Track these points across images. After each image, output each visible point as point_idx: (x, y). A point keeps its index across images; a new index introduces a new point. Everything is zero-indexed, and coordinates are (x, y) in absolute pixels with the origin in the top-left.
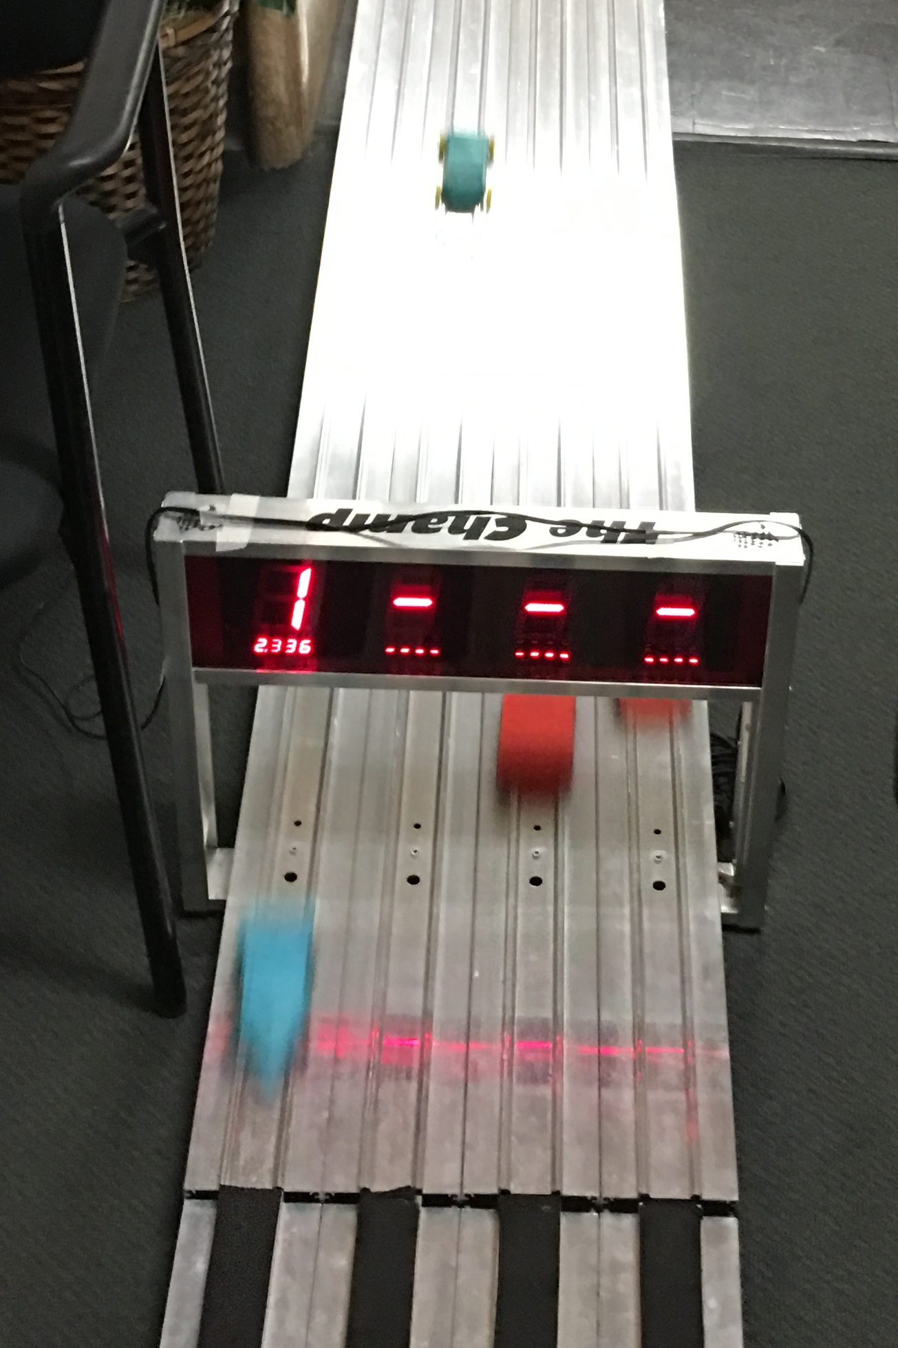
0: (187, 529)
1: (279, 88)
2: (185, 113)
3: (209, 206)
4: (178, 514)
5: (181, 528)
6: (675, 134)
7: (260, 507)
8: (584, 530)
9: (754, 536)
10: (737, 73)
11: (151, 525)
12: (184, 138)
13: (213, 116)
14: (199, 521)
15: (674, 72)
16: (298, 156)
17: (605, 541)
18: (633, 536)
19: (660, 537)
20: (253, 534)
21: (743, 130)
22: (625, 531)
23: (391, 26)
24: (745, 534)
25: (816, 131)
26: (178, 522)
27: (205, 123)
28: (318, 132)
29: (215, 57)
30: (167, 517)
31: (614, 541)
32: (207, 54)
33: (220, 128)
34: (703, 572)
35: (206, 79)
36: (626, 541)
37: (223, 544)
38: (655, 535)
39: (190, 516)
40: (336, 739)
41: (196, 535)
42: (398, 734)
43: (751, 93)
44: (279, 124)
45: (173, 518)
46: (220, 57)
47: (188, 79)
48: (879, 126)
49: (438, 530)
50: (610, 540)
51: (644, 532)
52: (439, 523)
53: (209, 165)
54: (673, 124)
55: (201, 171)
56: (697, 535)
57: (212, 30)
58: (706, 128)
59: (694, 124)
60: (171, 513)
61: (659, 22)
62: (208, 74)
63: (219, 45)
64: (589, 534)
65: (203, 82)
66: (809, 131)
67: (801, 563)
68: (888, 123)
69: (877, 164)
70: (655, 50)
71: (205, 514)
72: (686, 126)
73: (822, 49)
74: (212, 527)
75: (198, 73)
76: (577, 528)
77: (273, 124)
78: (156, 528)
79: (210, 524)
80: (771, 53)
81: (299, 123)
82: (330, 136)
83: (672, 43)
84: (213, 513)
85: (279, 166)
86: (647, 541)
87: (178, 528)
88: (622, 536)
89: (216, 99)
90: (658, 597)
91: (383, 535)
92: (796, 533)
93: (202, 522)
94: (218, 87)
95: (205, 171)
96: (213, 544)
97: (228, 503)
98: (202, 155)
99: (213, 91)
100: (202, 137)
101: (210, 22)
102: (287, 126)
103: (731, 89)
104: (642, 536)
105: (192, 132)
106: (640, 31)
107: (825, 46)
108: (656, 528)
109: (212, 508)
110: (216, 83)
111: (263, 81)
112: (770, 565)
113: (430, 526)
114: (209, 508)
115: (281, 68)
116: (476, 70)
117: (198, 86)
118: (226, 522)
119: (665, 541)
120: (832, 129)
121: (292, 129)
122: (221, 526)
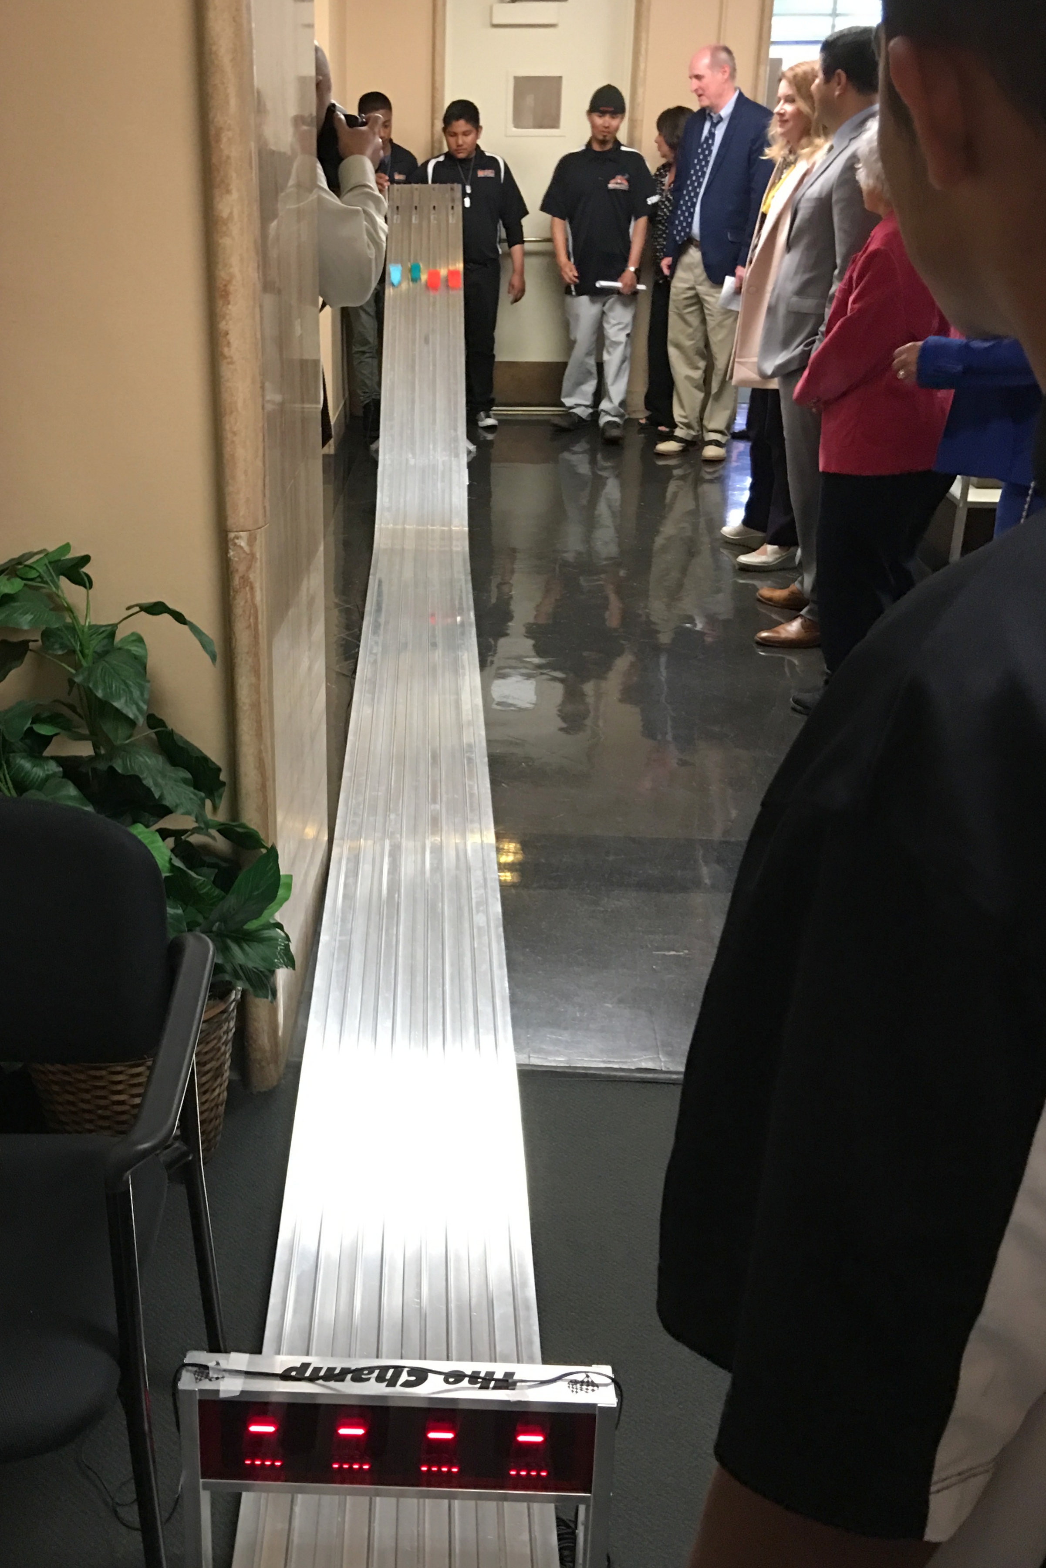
0: (200, 1380)
1: (264, 1041)
2: (205, 1064)
3: (218, 1121)
4: (195, 1369)
5: (196, 1379)
6: (519, 1065)
7: (250, 1363)
8: (467, 1379)
9: (582, 1383)
10: (556, 1023)
11: (176, 1378)
12: (204, 1079)
13: (223, 1064)
14: (208, 1373)
15: (516, 1022)
16: (275, 1084)
17: (481, 1388)
18: (500, 1384)
19: (518, 1384)
20: (244, 1383)
21: (561, 1061)
22: (494, 1380)
23: (335, 995)
24: (575, 1382)
25: (610, 1062)
26: (195, 1374)
27: (217, 1069)
28: (287, 1066)
29: (225, 1028)
30: (187, 1371)
31: (487, 1388)
32: (220, 1027)
33: (226, 1071)
34: (550, 1411)
35: (219, 1041)
36: (494, 1388)
37: (225, 1391)
38: (514, 1383)
39: (202, 1370)
40: (296, 1523)
41: (206, 1385)
42: (339, 1519)
43: (565, 1036)
44: (264, 1064)
45: (191, 1371)
46: (228, 1027)
47: (208, 1043)
48: (650, 1058)
49: (368, 1379)
50: (484, 1387)
51: (507, 1381)
52: (369, 1374)
53: (219, 1095)
54: (517, 1058)
55: (214, 1099)
56: (543, 1383)
57: (223, 1012)
58: (537, 1060)
59: (529, 1057)
60: (190, 1368)
61: (505, 990)
62: (220, 1038)
63: (227, 1020)
64: (470, 1382)
65: (216, 1044)
66: (604, 1062)
67: (615, 1405)
68: (655, 1056)
69: (649, 1085)
70: (503, 1009)
71: (213, 1369)
72: (524, 1060)
73: (610, 1006)
74: (217, 1378)
75: (214, 1039)
76: (461, 1378)
77: (259, 1064)
78: (179, 1380)
79: (216, 1376)
80: (577, 1008)
81: (276, 1062)
82: (295, 1069)
83: (514, 1001)
84: (218, 1367)
85: (264, 1090)
86: (510, 1388)
87: (194, 1380)
88: (492, 1384)
89: (225, 1053)
90: (518, 1428)
91: (332, 1384)
92: (610, 1381)
93: (211, 1374)
94: (226, 1046)
95: (216, 1100)
96: (217, 1392)
97: (228, 1360)
98: (214, 1090)
99: (223, 1048)
100: (215, 1078)
101: (222, 1007)
102: (269, 1064)
103: (553, 1033)
104: (505, 1384)
105: (209, 1076)
106: (493, 997)
107: (612, 1004)
108: (516, 1377)
109: (218, 1364)
110: (226, 1043)
111: (254, 1036)
112: (594, 1406)
113: (363, 1376)
114: (215, 1363)
115: (266, 1028)
116: (389, 1024)
117: (213, 1047)
118: (226, 1375)
119: (522, 1388)
120: (619, 1060)
121: (272, 1066)
122: (223, 1377)
